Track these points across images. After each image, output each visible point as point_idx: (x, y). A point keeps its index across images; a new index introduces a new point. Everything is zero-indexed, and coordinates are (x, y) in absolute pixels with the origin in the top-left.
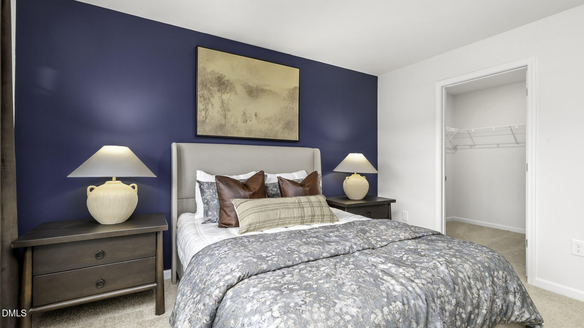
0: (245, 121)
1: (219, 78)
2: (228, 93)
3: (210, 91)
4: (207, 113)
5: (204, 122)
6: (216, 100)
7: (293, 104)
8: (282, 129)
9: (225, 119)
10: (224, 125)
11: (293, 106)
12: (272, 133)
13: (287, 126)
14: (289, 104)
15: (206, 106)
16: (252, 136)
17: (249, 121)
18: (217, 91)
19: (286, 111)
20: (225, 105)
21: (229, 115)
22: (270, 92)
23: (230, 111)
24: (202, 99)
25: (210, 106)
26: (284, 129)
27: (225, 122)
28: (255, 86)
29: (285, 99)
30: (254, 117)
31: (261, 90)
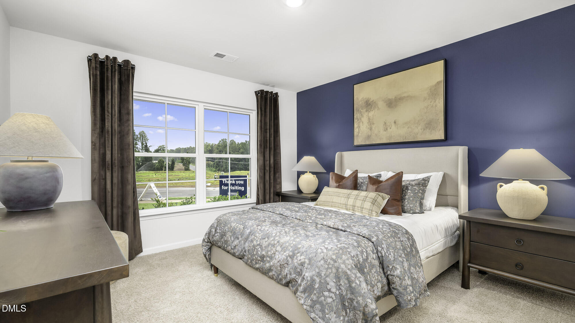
0: (386, 130)
1: (366, 101)
2: (372, 110)
3: (361, 113)
4: (359, 129)
5: (358, 136)
6: (365, 119)
7: (435, 101)
8: (423, 130)
9: (371, 131)
10: (370, 136)
11: (435, 103)
12: (411, 135)
13: (429, 125)
14: (431, 102)
15: (359, 124)
16: (392, 141)
17: (389, 128)
18: (365, 112)
19: (427, 111)
20: (371, 121)
21: (374, 127)
22: (410, 98)
23: (374, 124)
24: (357, 120)
25: (361, 123)
26: (424, 130)
27: (371, 133)
28: (394, 98)
29: (425, 99)
30: (393, 124)
31: (400, 99)
